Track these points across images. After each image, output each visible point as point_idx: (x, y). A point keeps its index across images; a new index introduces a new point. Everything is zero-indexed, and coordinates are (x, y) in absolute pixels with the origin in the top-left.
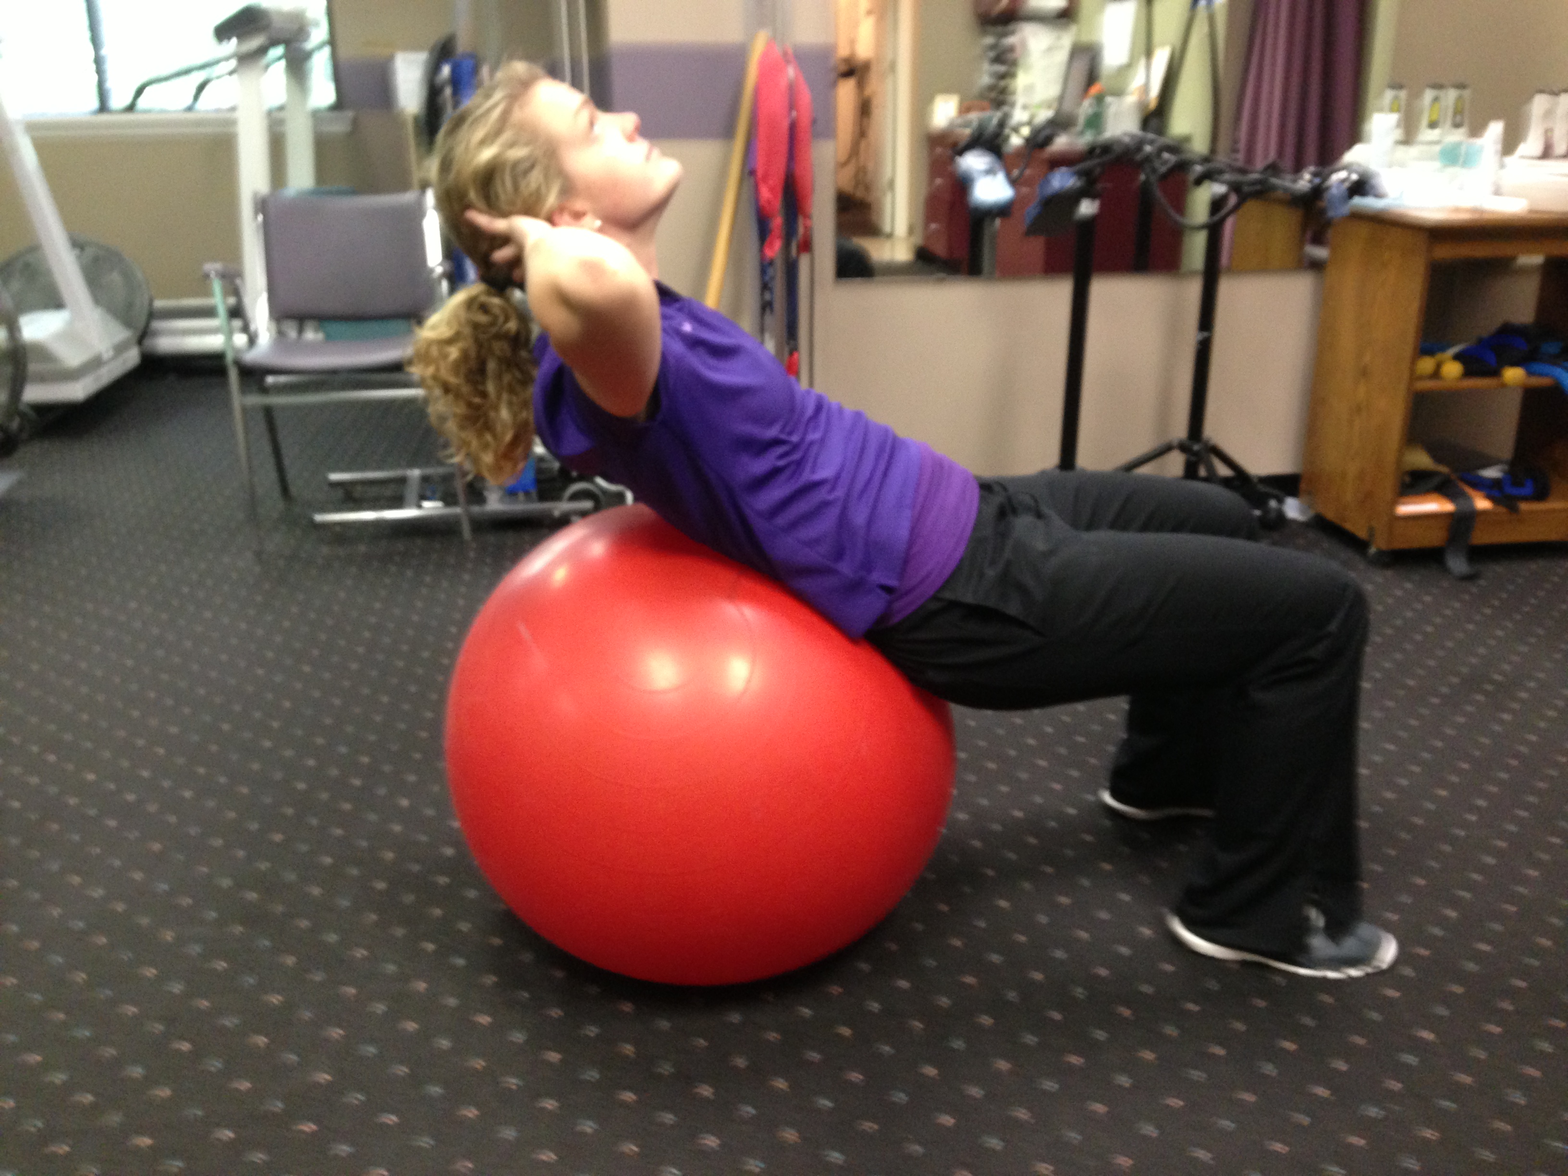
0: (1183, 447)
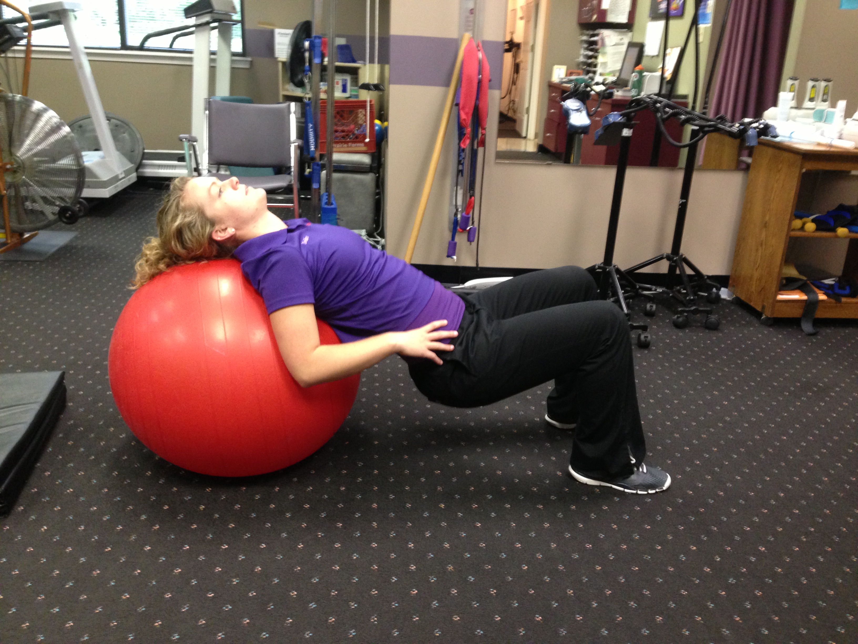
0: (669, 258)
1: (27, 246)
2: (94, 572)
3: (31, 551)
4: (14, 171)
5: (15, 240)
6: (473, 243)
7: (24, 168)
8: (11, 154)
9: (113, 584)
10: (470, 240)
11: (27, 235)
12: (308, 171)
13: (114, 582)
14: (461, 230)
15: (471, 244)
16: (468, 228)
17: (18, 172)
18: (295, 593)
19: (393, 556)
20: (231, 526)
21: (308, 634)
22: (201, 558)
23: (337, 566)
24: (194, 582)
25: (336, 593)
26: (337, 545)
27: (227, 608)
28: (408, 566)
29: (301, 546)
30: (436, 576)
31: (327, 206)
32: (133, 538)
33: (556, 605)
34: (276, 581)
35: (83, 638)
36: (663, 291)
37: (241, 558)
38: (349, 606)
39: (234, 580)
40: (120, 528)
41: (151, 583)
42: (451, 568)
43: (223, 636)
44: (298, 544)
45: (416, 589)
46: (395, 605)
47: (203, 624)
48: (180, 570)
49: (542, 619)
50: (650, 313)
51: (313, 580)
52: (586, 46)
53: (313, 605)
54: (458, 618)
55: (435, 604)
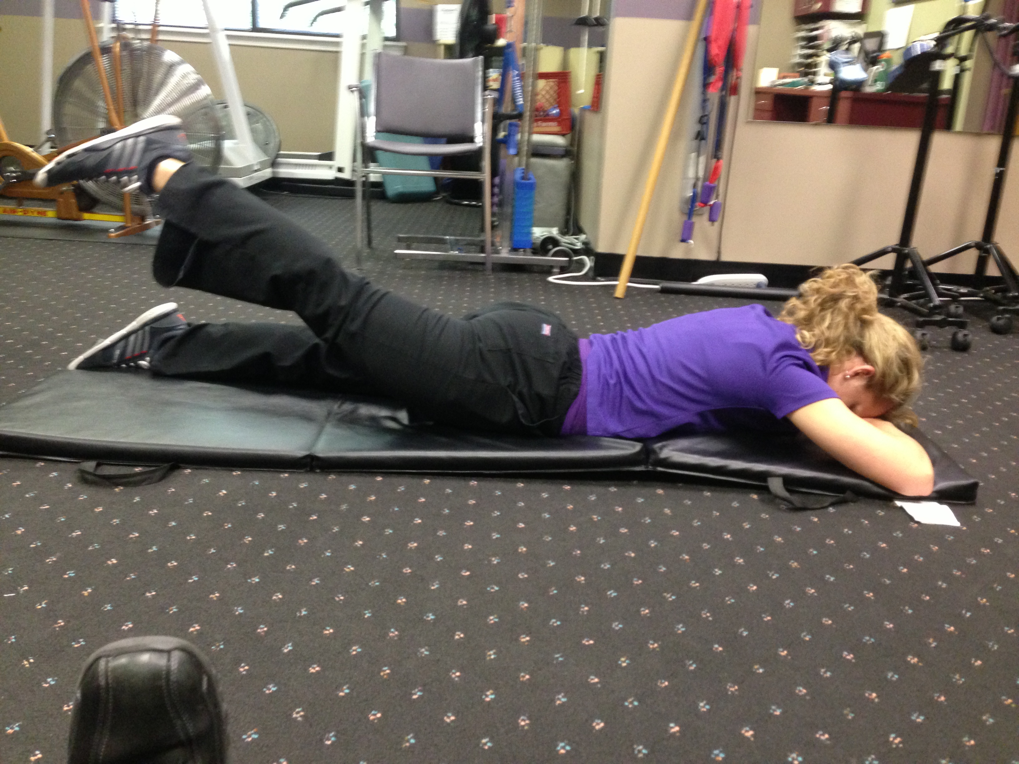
0: (978, 246)
1: (150, 232)
2: (300, 541)
3: (208, 516)
5: (135, 225)
6: (715, 224)
9: (328, 554)
10: (712, 220)
11: (149, 221)
12: (501, 135)
13: (329, 552)
14: (703, 205)
15: (713, 225)
16: (712, 203)
18: (583, 578)
19: (706, 546)
20: (472, 502)
21: (617, 626)
22: (441, 533)
23: (631, 552)
24: (439, 558)
25: (640, 581)
26: (624, 530)
27: (493, 588)
28: (732, 558)
29: (573, 528)
30: (776, 573)
31: (523, 181)
32: (344, 507)
33: (968, 614)
34: (552, 564)
35: (301, 612)
36: (969, 291)
37: (495, 536)
38: (664, 597)
39: (493, 559)
40: (324, 496)
41: (381, 555)
42: (795, 564)
43: (497, 620)
44: (569, 526)
45: (755, 585)
46: (730, 600)
47: (464, 605)
48: (415, 545)
49: (956, 630)
50: (956, 316)
51: (602, 566)
52: (803, 43)
53: (612, 594)
54: (830, 622)
55: (789, 604)
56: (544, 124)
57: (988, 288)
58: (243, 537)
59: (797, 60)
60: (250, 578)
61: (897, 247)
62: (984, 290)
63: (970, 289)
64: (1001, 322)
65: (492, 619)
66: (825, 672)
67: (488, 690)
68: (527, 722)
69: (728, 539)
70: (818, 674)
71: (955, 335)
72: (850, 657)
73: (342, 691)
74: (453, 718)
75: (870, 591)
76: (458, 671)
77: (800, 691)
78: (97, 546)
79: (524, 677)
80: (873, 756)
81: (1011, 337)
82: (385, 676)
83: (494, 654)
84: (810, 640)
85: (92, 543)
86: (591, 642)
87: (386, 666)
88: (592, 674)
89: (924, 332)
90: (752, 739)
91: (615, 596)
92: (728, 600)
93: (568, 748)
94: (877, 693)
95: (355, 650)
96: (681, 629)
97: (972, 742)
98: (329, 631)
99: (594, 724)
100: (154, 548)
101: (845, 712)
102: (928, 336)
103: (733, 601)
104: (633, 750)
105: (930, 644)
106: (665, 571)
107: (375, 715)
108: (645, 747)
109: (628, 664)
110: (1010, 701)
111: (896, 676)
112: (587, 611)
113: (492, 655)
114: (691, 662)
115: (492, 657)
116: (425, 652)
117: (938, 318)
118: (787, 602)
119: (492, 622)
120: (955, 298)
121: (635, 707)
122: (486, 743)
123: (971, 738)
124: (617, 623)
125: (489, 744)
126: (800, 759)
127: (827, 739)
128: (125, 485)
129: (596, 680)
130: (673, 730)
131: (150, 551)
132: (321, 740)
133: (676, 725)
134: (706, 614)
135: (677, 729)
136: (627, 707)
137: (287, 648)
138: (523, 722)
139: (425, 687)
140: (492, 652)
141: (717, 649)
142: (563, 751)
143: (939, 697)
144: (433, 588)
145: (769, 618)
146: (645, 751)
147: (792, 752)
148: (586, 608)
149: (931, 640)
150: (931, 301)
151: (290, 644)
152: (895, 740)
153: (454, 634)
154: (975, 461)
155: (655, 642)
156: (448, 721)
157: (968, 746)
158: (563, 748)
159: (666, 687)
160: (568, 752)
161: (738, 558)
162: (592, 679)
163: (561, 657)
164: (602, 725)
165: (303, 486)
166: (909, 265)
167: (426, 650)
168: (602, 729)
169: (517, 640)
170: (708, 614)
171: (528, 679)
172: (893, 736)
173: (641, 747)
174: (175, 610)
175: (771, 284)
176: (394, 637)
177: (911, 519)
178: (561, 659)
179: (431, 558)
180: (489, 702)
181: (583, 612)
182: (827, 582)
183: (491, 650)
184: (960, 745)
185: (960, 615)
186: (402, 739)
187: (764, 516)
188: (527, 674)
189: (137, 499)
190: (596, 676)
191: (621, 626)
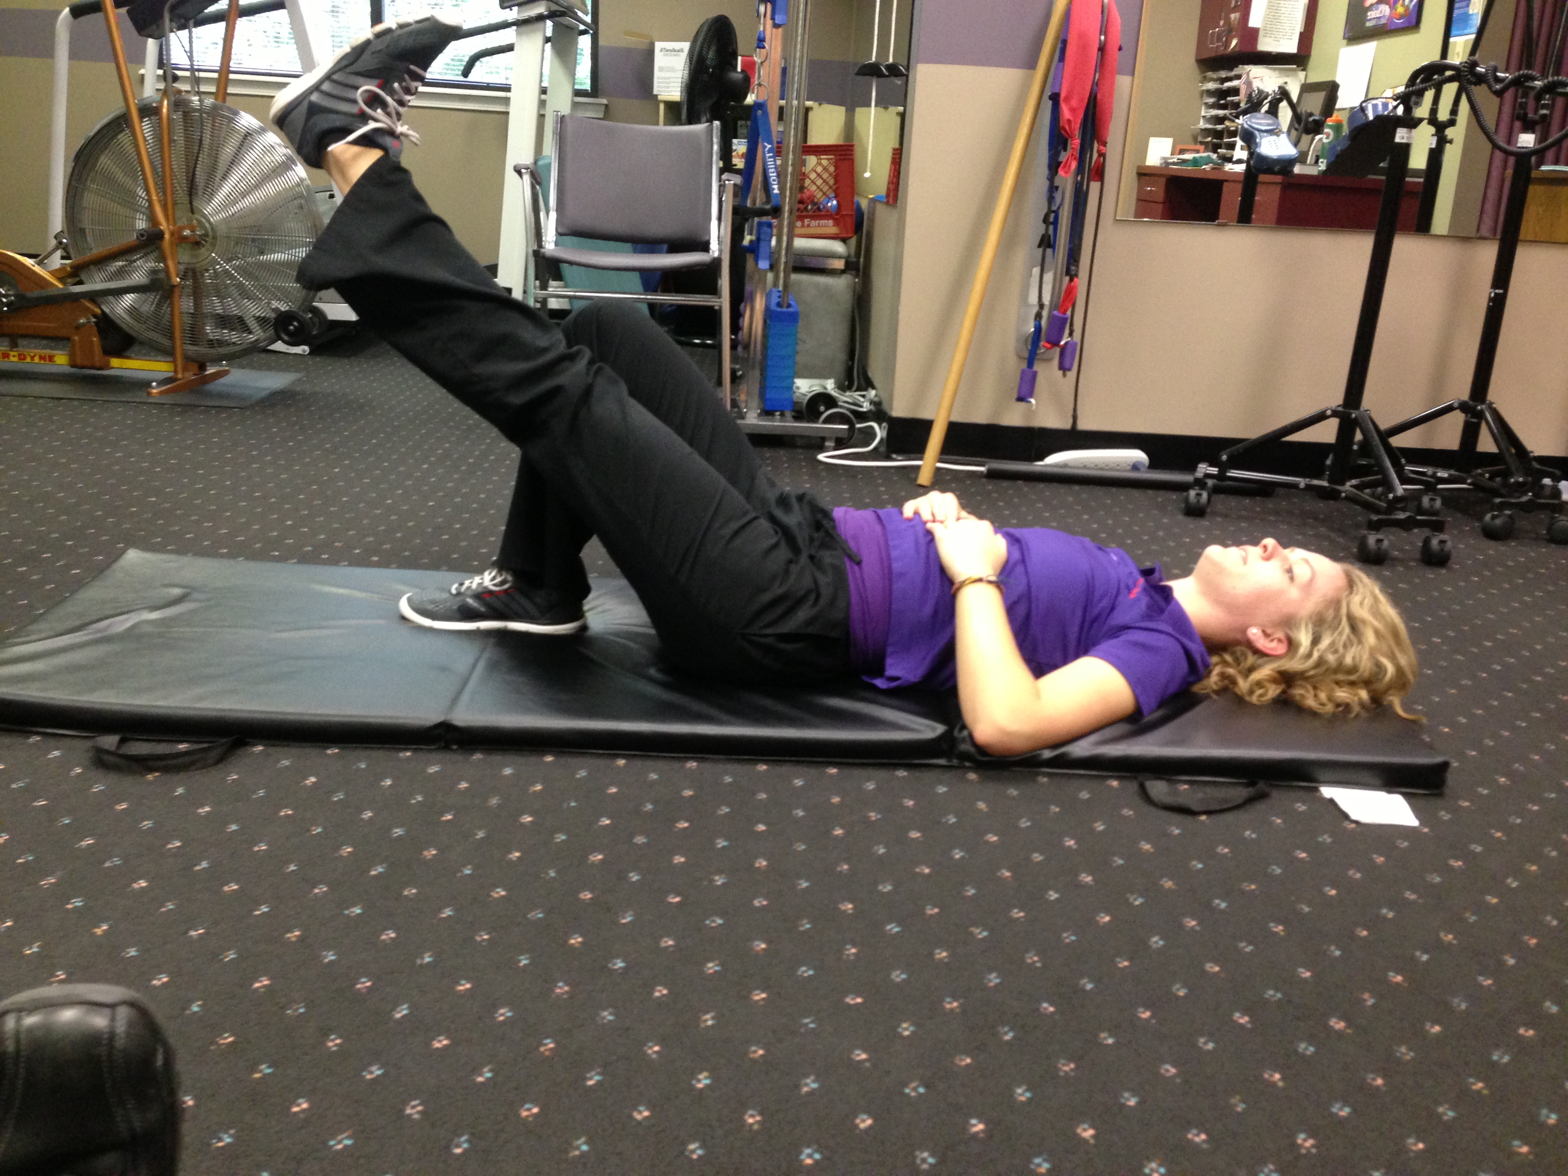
0: (1463, 407)
1: (211, 387)
2: (426, 853)
3: (287, 816)
4: (197, 244)
5: (190, 376)
6: (1068, 373)
7: (214, 238)
8: (192, 211)
9: (468, 872)
10: (1064, 368)
11: (210, 370)
12: (747, 239)
13: (469, 869)
14: (1049, 346)
15: (1064, 375)
16: (1062, 343)
17: (203, 246)
18: (850, 906)
19: (1037, 857)
20: (688, 793)
21: (898, 976)
22: (640, 840)
23: (923, 867)
24: (634, 877)
25: (936, 910)
26: (914, 835)
27: (714, 921)
28: (1077, 875)
29: (838, 832)
30: (1141, 896)
31: (779, 309)
32: (494, 801)
33: (1425, 957)
34: (805, 885)
35: (423, 958)
36: (1450, 475)
37: (721, 843)
38: (972, 933)
39: (717, 878)
40: (464, 785)
41: (547, 874)
42: (1168, 884)
43: (717, 968)
44: (833, 829)
45: (1107, 914)
46: (1069, 938)
47: (671, 946)
48: (600, 857)
49: (1404, 981)
50: (1431, 512)
51: (880, 887)
52: (1211, 100)
53: (893, 928)
54: (1217, 969)
55: (1156, 942)
56: (814, 223)
57: (1479, 471)
58: (338, 848)
59: (1202, 125)
60: (348, 908)
61: (1340, 409)
62: (1473, 473)
63: (1452, 472)
64: (1498, 522)
65: (712, 967)
66: (1205, 1043)
67: (700, 1073)
68: (758, 1118)
69: (1070, 847)
70: (1195, 1046)
71: (1427, 542)
72: (1244, 1020)
73: (481, 1075)
74: (646, 1114)
75: (1279, 922)
76: (656, 1045)
77: (1167, 1071)
78: (117, 861)
79: (755, 1052)
80: (1271, 1167)
81: (1513, 544)
82: (547, 1053)
83: (713, 1018)
84: (1186, 997)
85: (110, 858)
86: (859, 1000)
87: (547, 1038)
88: (858, 1048)
89: (1380, 536)
90: (1092, 1141)
91: (897, 932)
92: (1067, 938)
93: (817, 1156)
94: (1280, 1073)
95: (503, 1014)
96: (993, 979)
97: (1421, 1146)
98: (465, 986)
99: (858, 1121)
100: (204, 864)
101: (1233, 1101)
102: (1386, 543)
103: (1073, 938)
104: (915, 1157)
105: (1365, 1000)
106: (974, 895)
107: (529, 1110)
108: (932, 1155)
109: (913, 1032)
110: (1480, 1085)
111: (1312, 1049)
112: (854, 954)
113: (708, 1020)
114: (1006, 1029)
115: (710, 1023)
116: (608, 1016)
117: (1402, 516)
118: (1155, 939)
119: (711, 971)
120: (1430, 487)
121: (920, 1095)
122: (696, 1151)
123: (1419, 1139)
124: (898, 972)
125: (700, 1152)
126: (1162, 1170)
127: (1204, 1141)
128: (166, 770)
129: (864, 1056)
130: (975, 1129)
131: (198, 868)
132: (448, 1148)
133: (980, 1122)
134: (1032, 958)
135: (981, 1127)
136: (908, 1095)
137: (401, 1012)
138: (752, 1119)
139: (606, 1068)
140: (708, 1016)
141: (1046, 1009)
142: (809, 1161)
143: (1374, 1079)
144: (624, 921)
145: (1126, 963)
146: (931, 1160)
147: (1149, 1160)
148: (853, 951)
149: (1366, 996)
150: (1391, 488)
151: (405, 1006)
152: (1306, 1142)
153: (653, 990)
154: (1447, 730)
155: (955, 999)
156: (638, 1117)
157: (1414, 1152)
158: (810, 1156)
159: (967, 1065)
160: (817, 1162)
161: (1084, 875)
162: (858, 1055)
163: (812, 1022)
164: (869, 1122)
165: (433, 769)
166: (1358, 436)
167: (611, 1014)
168: (870, 1127)
169: (747, 997)
170: (1036, 959)
171: (762, 1056)
172: (1302, 1136)
173: (925, 1154)
174: (232, 956)
175: (1154, 465)
176: (563, 994)
177: (1346, 816)
178: (812, 1026)
179: (622, 877)
180: (702, 1089)
181: (848, 955)
182: (1214, 910)
183: (707, 1012)
184: (1402, 1150)
185: (1413, 958)
186: (568, 1145)
187: (1127, 812)
188: (761, 1048)
189: (180, 791)
190: (865, 1051)
191: (904, 976)
